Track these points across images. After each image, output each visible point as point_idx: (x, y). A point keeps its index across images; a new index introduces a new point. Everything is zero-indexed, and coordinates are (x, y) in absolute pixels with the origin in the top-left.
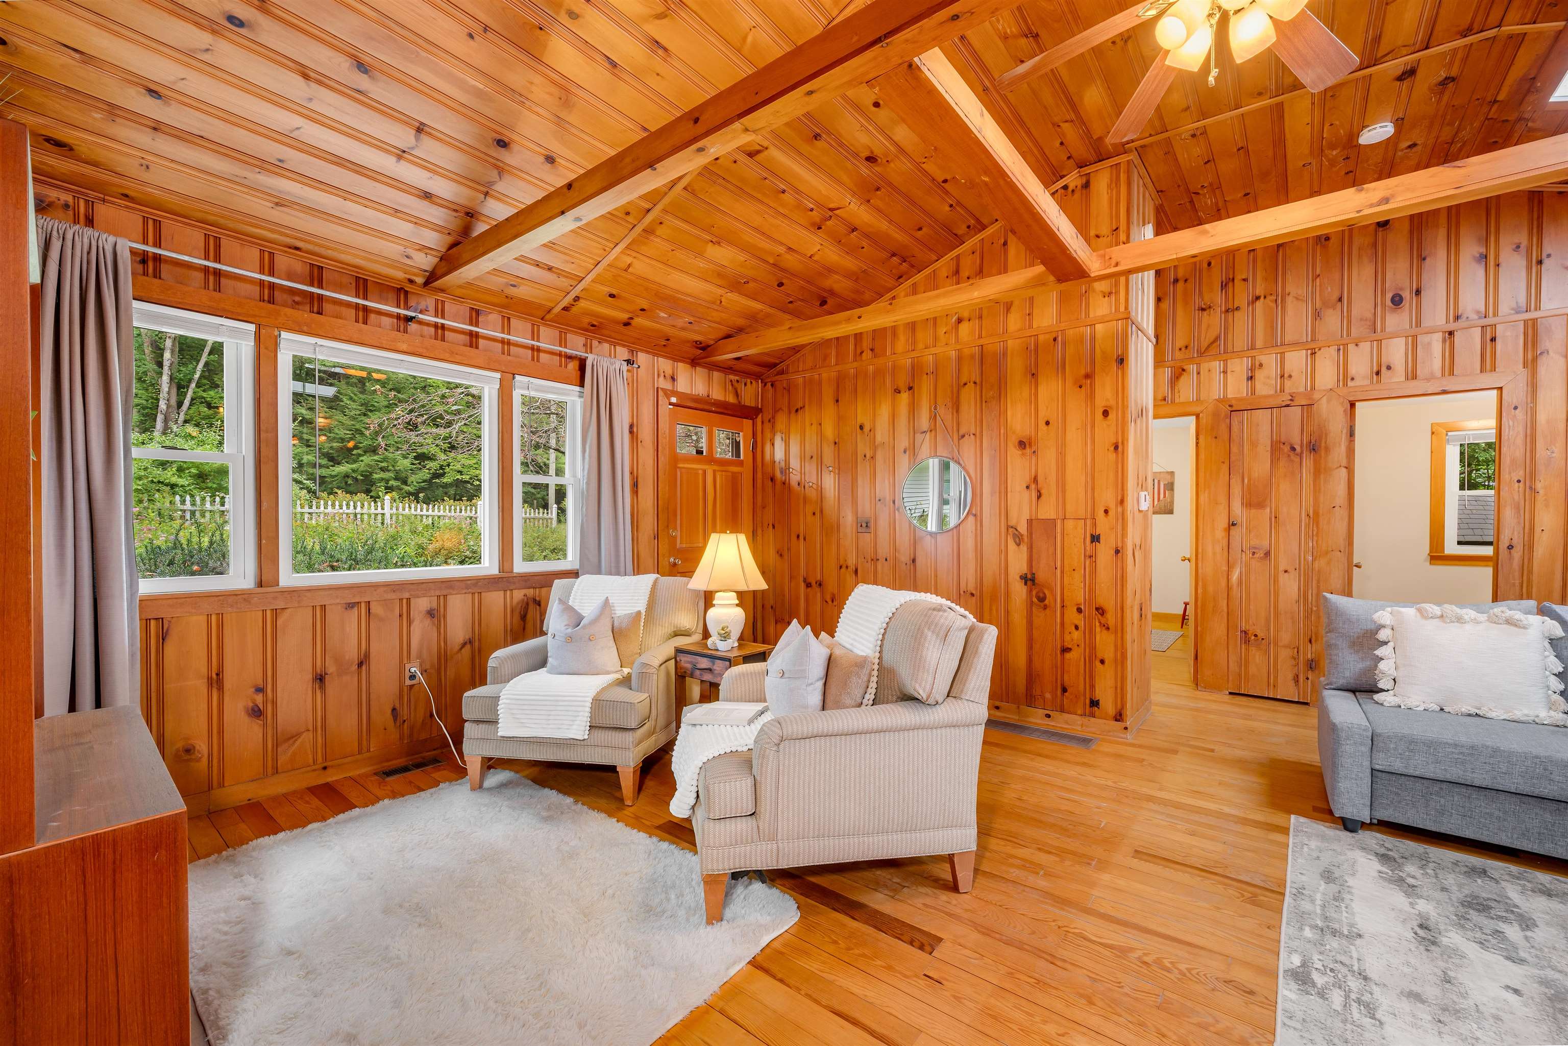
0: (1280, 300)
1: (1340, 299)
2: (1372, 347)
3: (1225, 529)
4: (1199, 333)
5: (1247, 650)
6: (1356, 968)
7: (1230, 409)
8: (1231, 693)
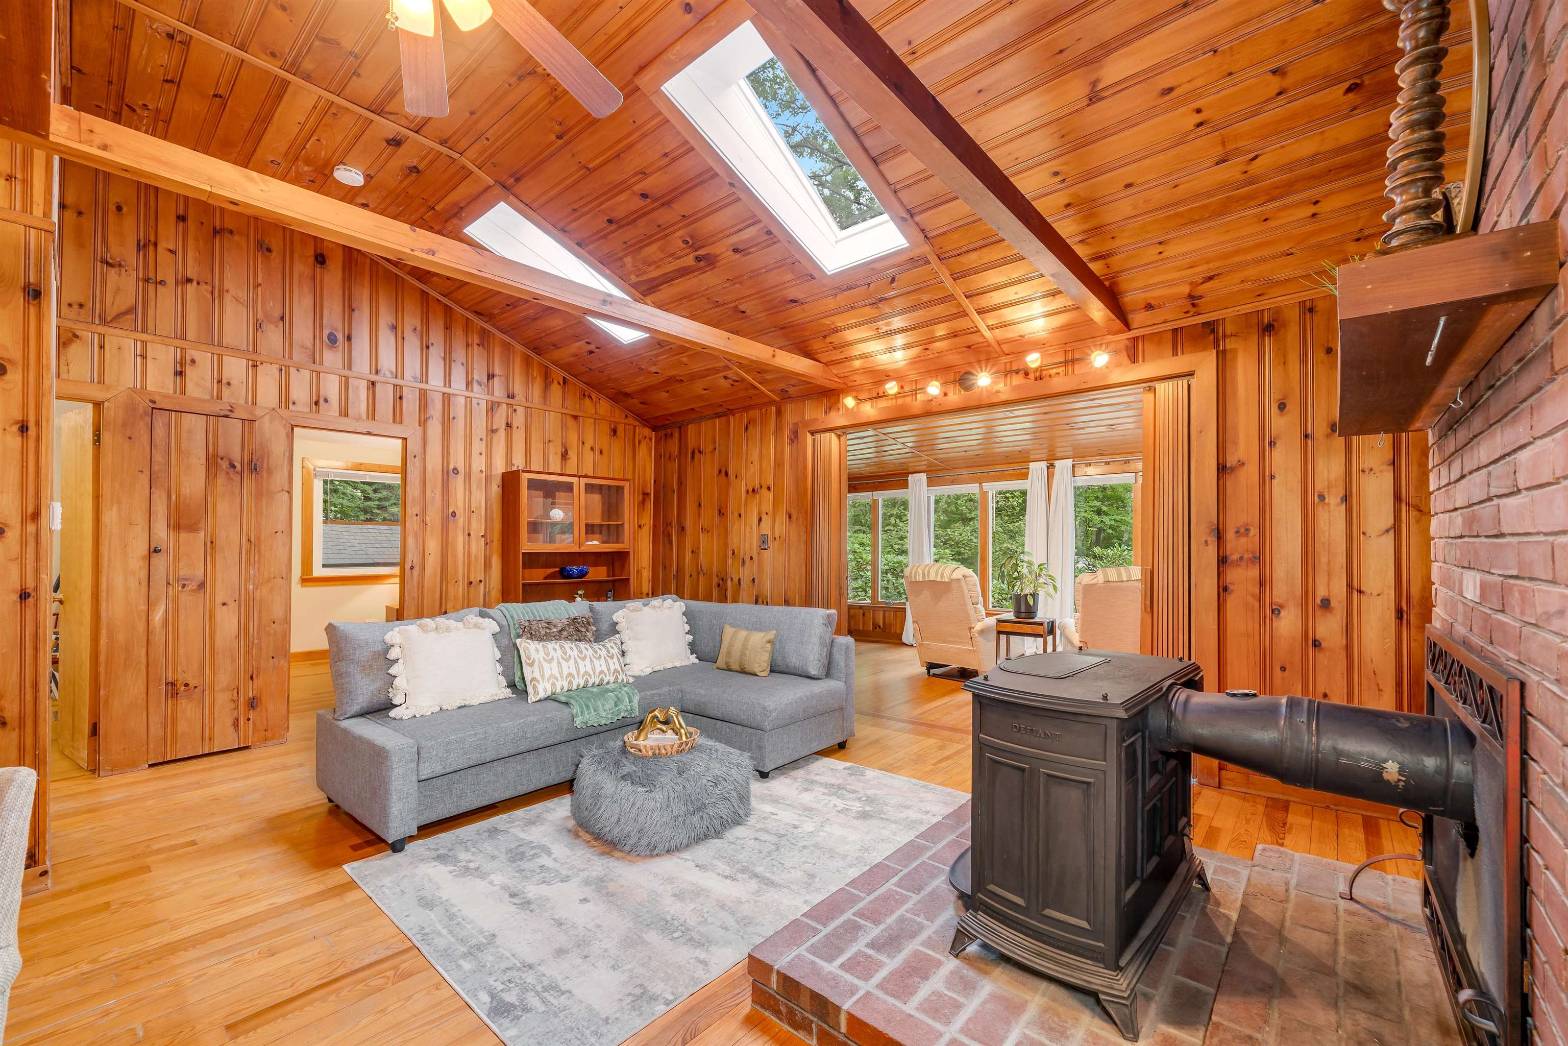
0: (218, 294)
1: (282, 318)
2: (311, 378)
3: (143, 558)
4: (103, 292)
5: (175, 705)
6: (519, 965)
7: (152, 405)
8: (151, 766)
